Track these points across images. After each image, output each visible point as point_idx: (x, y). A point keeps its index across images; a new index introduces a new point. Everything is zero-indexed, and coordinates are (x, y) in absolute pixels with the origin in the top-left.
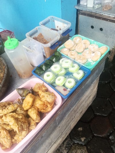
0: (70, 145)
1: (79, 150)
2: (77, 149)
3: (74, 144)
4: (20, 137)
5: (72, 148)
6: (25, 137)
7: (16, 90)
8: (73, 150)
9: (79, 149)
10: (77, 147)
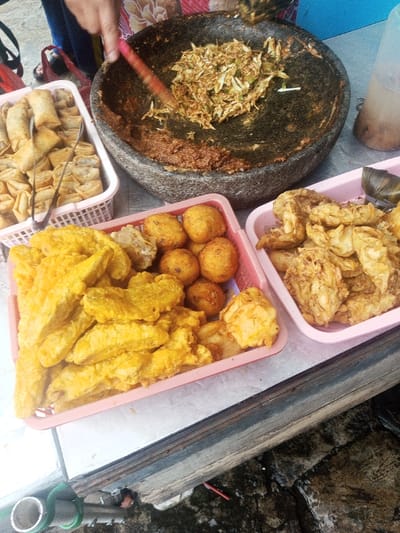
0: (366, 427)
1: (389, 452)
2: (384, 446)
3: (380, 428)
4: (370, 309)
5: (370, 438)
6: (383, 312)
7: (361, 169)
8: (369, 443)
9: (390, 449)
10: (386, 441)
